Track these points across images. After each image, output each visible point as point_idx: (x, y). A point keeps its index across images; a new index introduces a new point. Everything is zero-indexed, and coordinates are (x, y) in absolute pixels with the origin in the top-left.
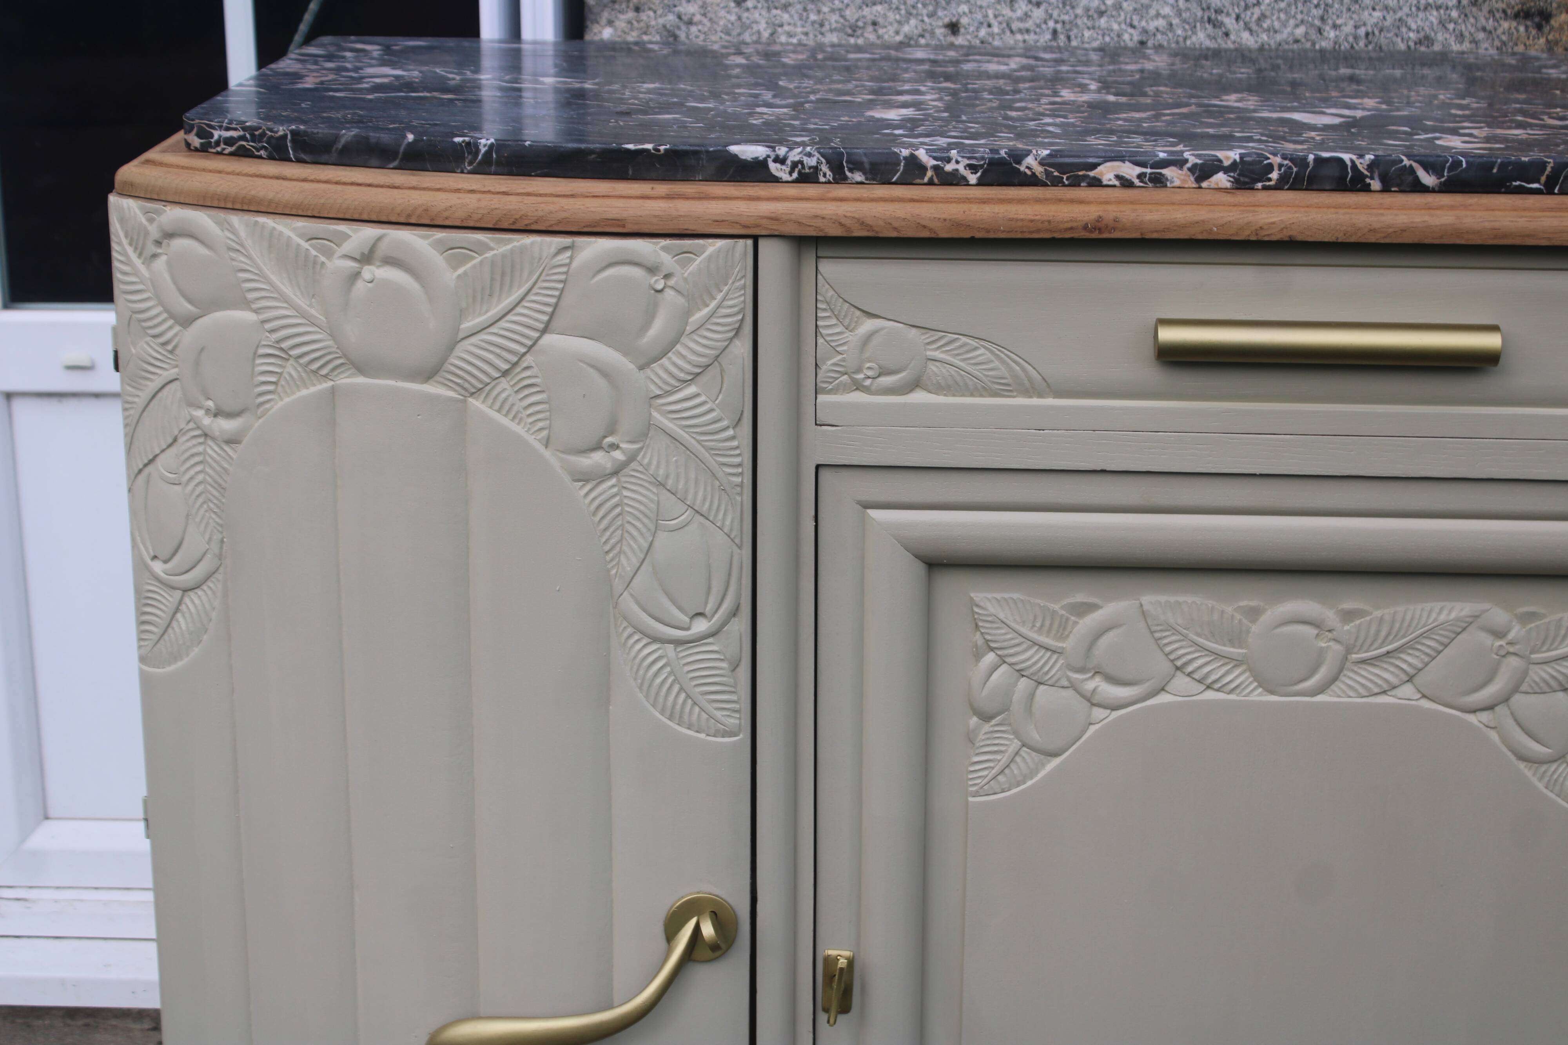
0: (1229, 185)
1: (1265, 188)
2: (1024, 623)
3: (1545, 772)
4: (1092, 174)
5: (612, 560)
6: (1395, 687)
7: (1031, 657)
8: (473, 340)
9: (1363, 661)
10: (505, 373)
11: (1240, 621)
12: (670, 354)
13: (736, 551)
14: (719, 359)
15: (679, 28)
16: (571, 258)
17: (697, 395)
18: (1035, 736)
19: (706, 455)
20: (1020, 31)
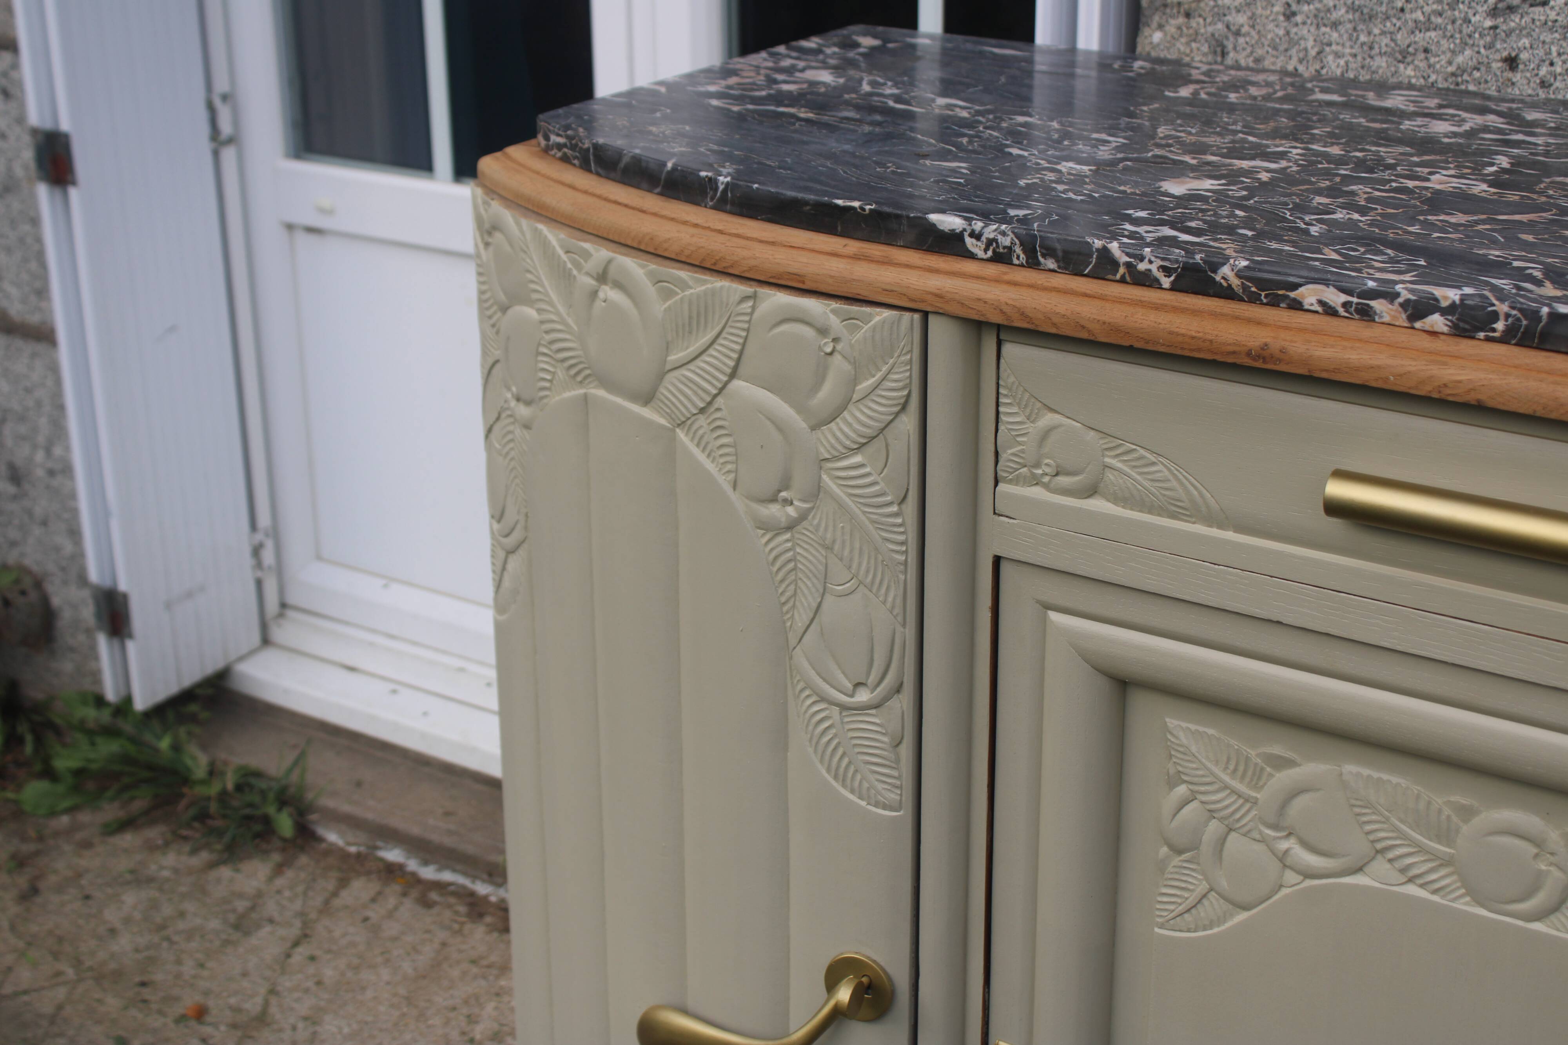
0: (1446, 329)
2: (1217, 763)
4: (1292, 295)
5: (787, 612)
7: (1222, 800)
8: (676, 373)
10: (702, 411)
12: (838, 420)
13: (899, 629)
14: (884, 432)
15: (1227, 38)
16: (754, 308)
17: (862, 466)
19: (869, 527)
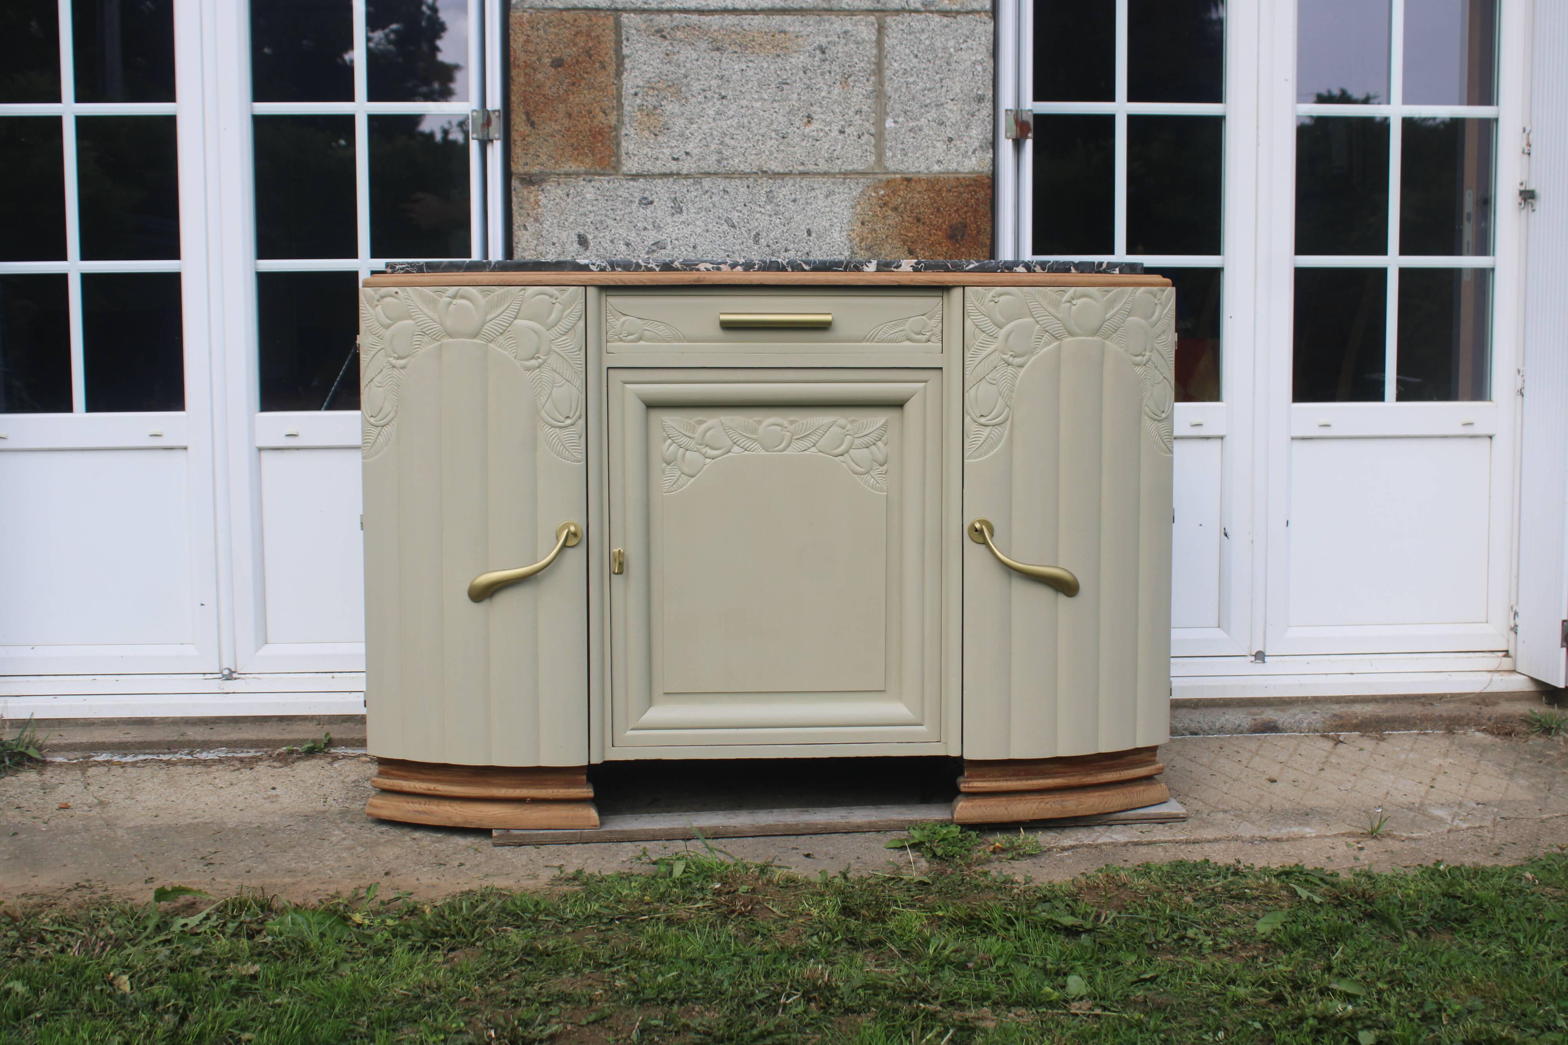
1: (754, 270)
2: (681, 428)
3: (863, 478)
4: (697, 267)
5: (538, 398)
6: (809, 448)
7: (684, 440)
8: (491, 323)
9: (798, 439)
10: (501, 334)
11: (755, 425)
12: (558, 326)
13: (580, 395)
14: (574, 327)
16: (524, 293)
17: (567, 339)
18: (686, 470)
19: (570, 361)
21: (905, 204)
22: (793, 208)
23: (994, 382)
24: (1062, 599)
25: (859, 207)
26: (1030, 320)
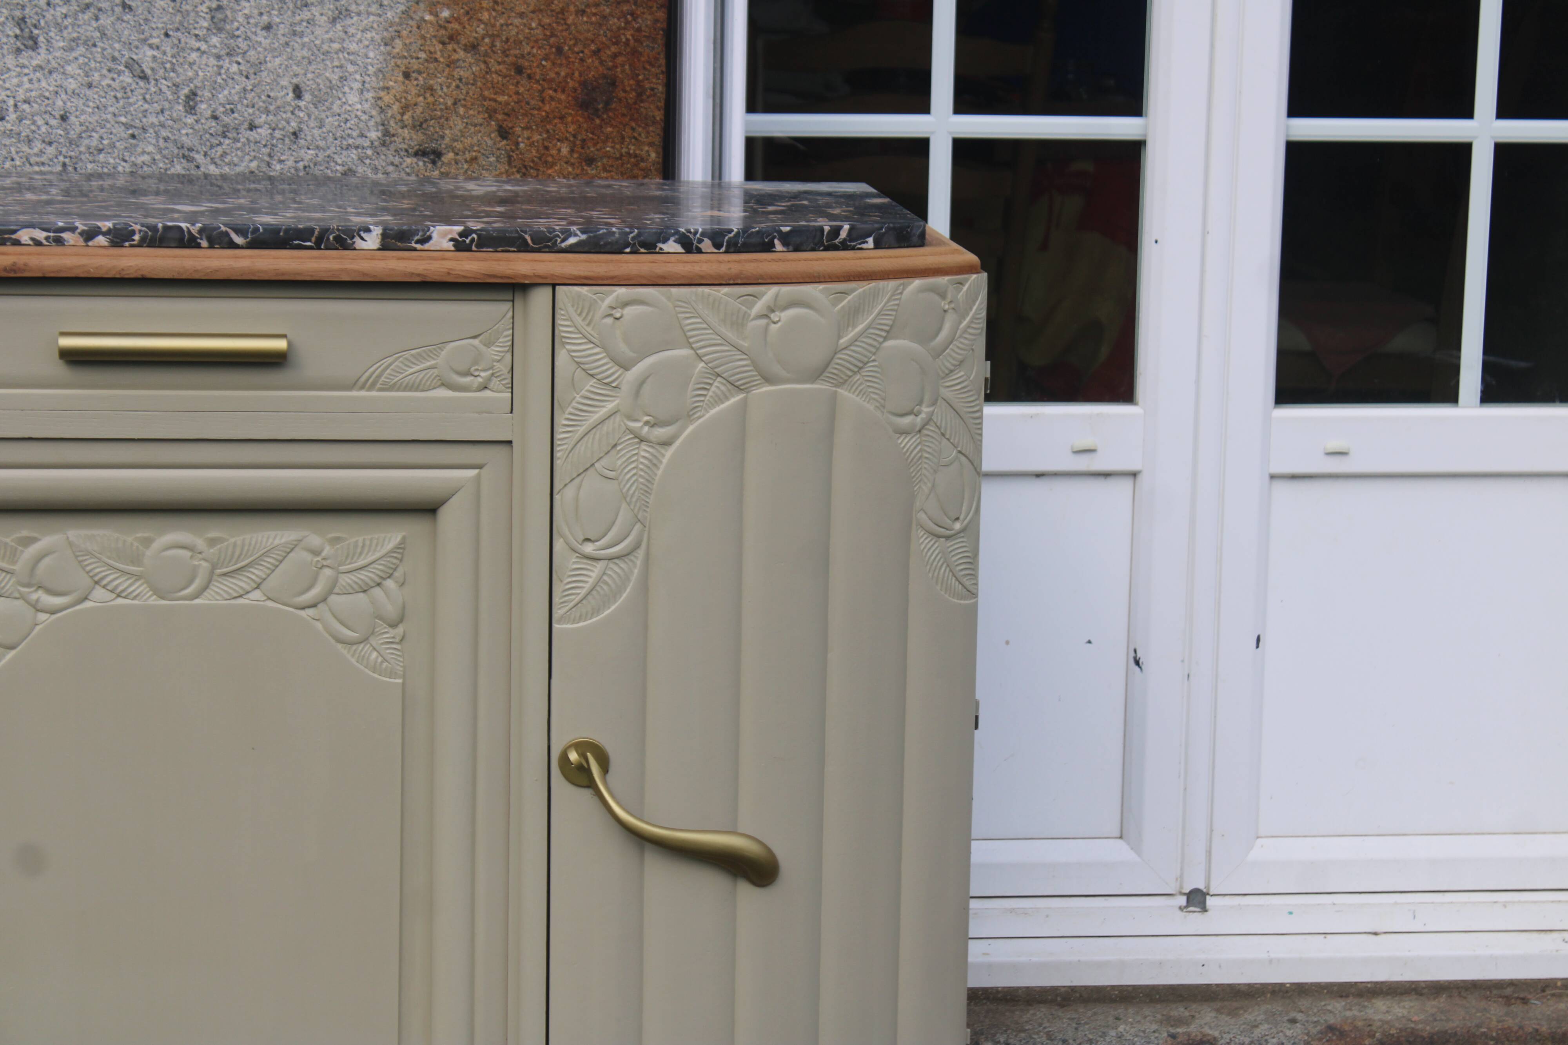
0: (106, 244)
1: (132, 246)
3: (355, 650)
4: (13, 236)
6: (248, 592)
9: (225, 574)
11: (137, 547)
20: (37, 164)
21: (493, 37)
22: (266, 42)
23: (611, 474)
24: (745, 891)
25: (398, 43)
26: (684, 352)
